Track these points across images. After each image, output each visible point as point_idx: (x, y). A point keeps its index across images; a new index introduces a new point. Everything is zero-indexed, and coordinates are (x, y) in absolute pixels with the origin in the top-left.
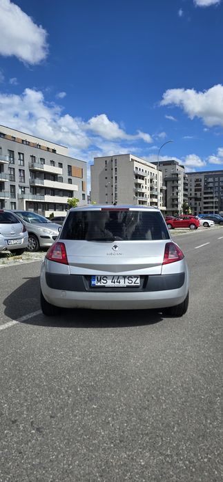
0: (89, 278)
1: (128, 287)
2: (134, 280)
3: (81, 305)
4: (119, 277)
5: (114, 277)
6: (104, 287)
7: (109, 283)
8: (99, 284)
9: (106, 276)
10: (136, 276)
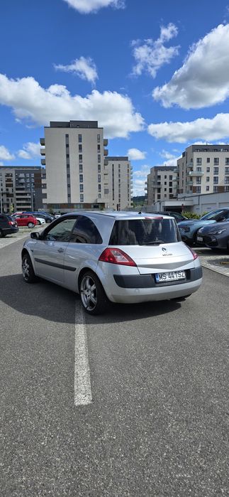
0: (154, 275)
1: (179, 280)
2: (181, 274)
3: (149, 299)
4: (172, 272)
5: (169, 273)
6: (165, 282)
7: (168, 279)
8: (161, 280)
9: (164, 273)
10: (182, 271)
